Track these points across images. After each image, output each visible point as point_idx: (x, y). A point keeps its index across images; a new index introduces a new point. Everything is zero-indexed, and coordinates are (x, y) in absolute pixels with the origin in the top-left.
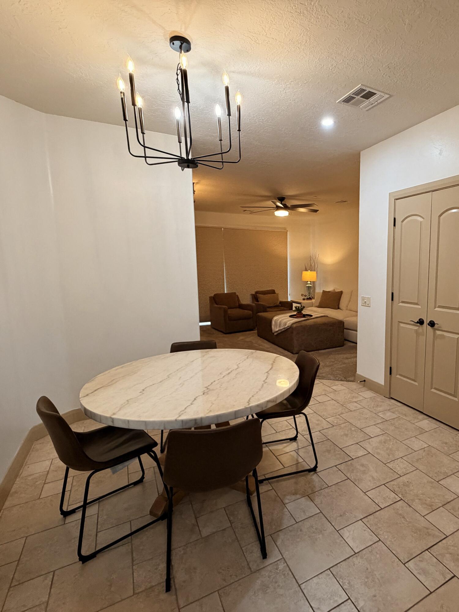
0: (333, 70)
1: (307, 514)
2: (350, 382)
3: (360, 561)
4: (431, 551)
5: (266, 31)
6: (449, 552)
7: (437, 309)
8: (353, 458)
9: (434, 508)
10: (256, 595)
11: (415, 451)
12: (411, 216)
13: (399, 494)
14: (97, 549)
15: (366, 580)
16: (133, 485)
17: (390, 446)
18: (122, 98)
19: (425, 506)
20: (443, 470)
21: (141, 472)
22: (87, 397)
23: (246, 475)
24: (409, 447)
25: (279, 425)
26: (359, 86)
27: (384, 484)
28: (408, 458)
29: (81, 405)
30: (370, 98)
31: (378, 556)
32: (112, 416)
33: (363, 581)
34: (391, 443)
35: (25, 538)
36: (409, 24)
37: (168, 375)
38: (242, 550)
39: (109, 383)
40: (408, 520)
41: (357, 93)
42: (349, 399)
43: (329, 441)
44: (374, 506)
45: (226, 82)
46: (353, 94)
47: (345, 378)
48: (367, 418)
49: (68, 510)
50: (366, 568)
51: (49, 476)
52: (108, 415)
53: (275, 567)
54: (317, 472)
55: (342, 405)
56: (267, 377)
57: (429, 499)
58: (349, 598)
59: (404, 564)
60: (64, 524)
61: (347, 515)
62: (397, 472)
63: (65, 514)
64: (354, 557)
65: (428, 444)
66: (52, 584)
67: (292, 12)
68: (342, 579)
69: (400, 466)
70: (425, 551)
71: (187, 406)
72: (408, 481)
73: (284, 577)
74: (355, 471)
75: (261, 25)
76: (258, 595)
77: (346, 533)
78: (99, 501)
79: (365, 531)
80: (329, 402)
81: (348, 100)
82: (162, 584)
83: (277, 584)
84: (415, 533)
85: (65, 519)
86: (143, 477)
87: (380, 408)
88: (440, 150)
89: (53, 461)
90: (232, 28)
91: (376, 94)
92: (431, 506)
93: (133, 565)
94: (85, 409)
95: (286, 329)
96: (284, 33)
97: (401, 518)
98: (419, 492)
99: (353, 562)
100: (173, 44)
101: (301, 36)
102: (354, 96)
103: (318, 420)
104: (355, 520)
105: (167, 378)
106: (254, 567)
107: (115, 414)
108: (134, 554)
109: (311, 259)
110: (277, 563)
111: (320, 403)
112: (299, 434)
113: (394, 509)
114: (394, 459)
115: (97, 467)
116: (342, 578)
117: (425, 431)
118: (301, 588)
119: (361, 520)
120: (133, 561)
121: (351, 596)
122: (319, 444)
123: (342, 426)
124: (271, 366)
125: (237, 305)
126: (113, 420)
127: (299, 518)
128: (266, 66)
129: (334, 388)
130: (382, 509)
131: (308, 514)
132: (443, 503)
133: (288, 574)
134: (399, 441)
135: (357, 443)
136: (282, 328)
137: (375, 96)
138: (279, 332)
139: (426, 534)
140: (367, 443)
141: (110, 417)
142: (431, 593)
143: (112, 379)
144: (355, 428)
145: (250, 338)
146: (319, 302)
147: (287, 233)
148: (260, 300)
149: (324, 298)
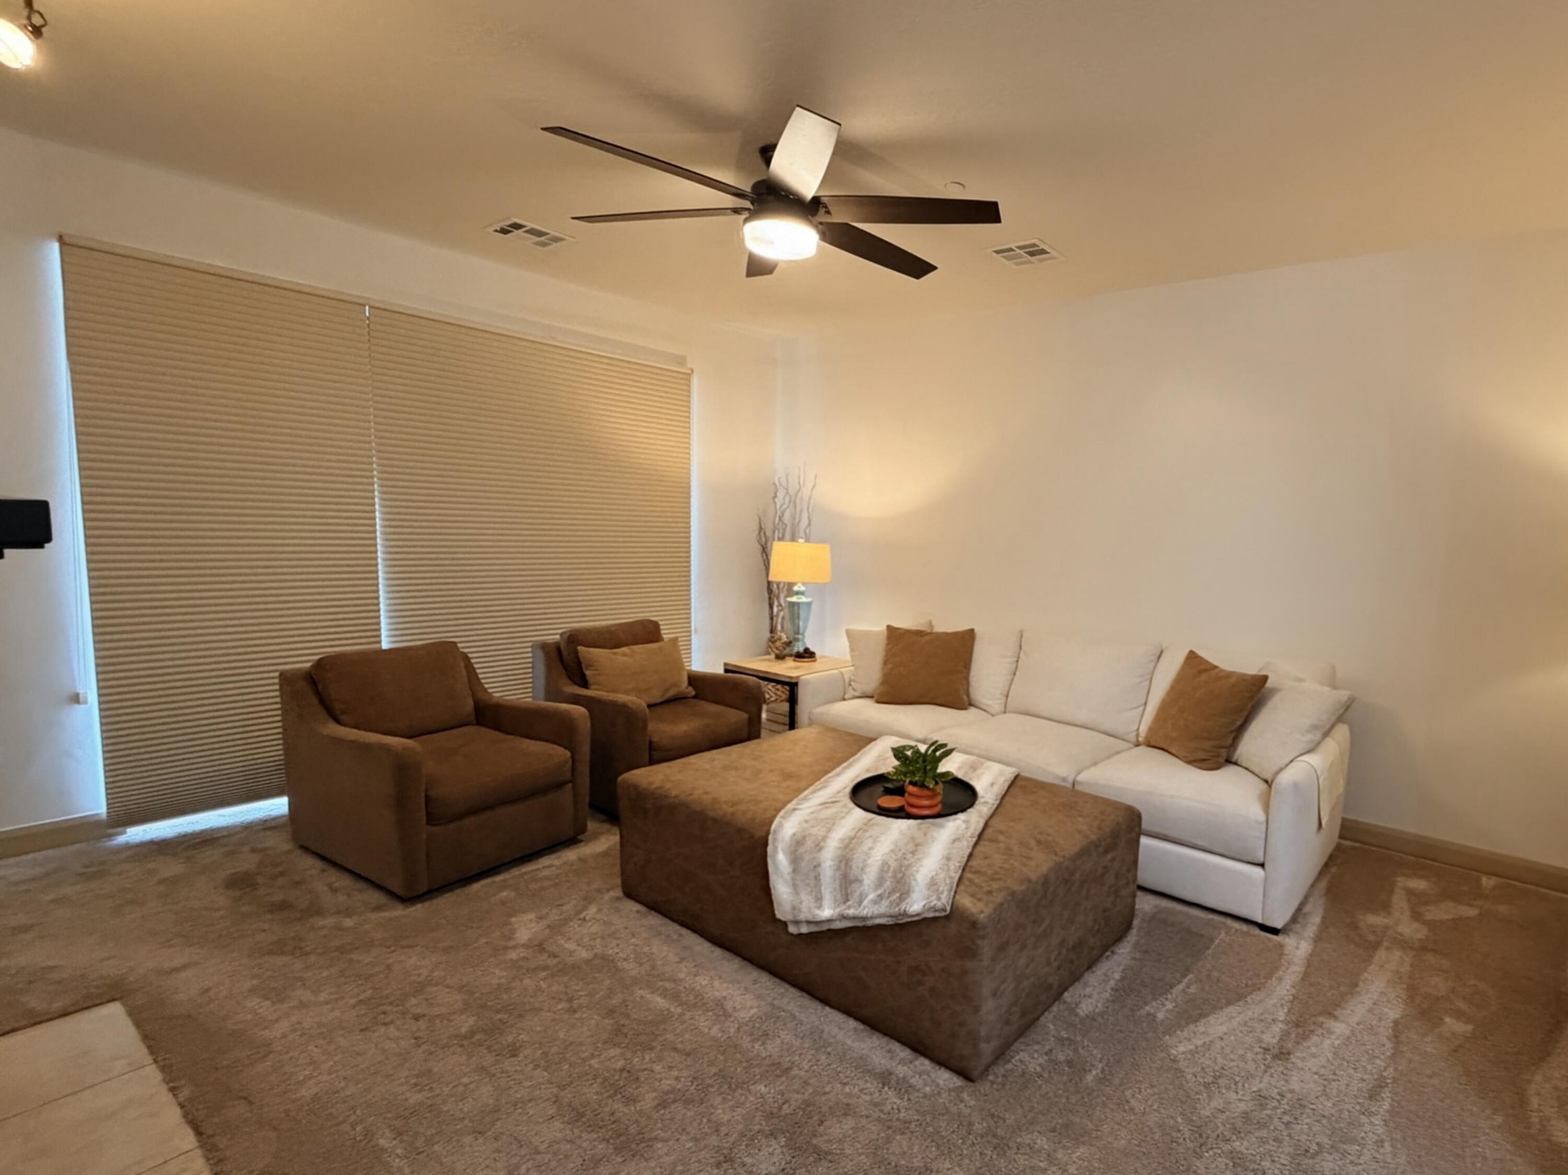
95: (907, 919)
125: (469, 704)
136: (867, 909)
138: (842, 925)
145: (584, 919)
146: (881, 675)
147: (689, 380)
148: (593, 676)
149: (903, 659)
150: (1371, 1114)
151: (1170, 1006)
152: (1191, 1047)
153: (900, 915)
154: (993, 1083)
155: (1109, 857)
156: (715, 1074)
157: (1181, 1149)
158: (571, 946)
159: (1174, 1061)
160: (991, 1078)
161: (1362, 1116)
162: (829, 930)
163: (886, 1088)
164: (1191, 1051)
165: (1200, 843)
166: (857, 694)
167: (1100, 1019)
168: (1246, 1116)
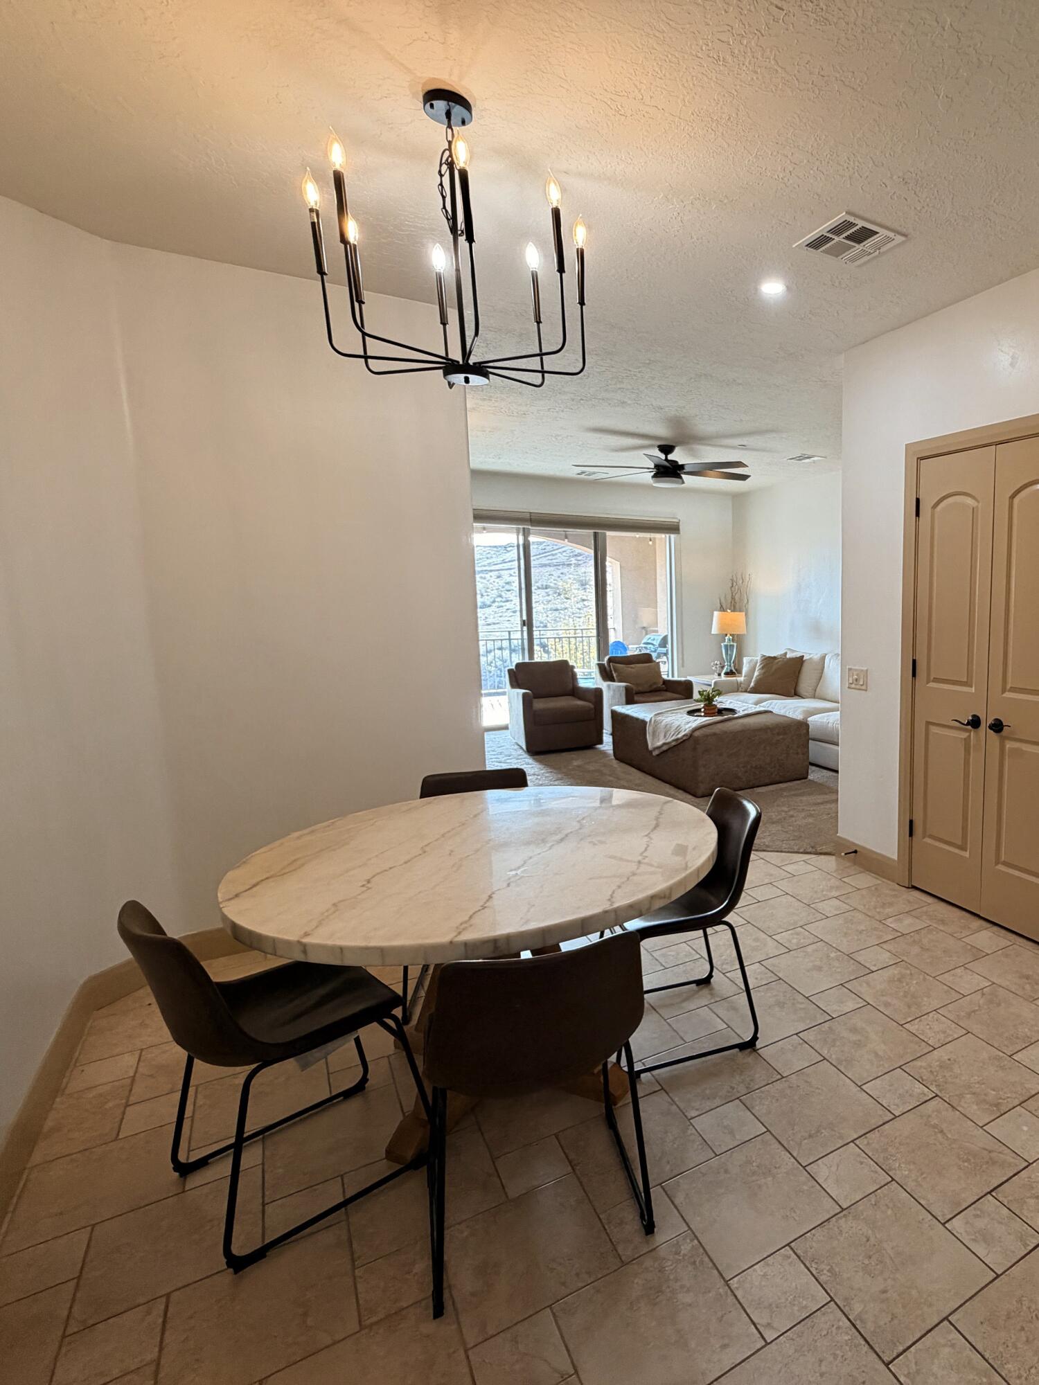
0: (786, 179)
1: (737, 1137)
2: (823, 857)
3: (854, 1225)
4: (997, 1195)
5: (642, 91)
6: (1034, 1194)
7: (1007, 695)
8: (834, 1017)
9: (1004, 1109)
10: (635, 1308)
11: (965, 996)
12: (952, 496)
13: (932, 1084)
14: (267, 1241)
15: (866, 1262)
16: (342, 1098)
17: (912, 988)
18: (313, 224)
19: (987, 1106)
20: (1022, 1032)
21: (361, 1069)
22: (237, 899)
23: (603, 1062)
24: (951, 988)
25: (670, 953)
26: (841, 217)
27: (900, 1067)
28: (949, 1011)
29: (225, 918)
30: (866, 242)
31: (889, 1212)
32: (302, 938)
33: (860, 1263)
34: (915, 982)
35: (89, 1228)
36: (947, 97)
37: (422, 848)
38: (600, 1219)
39: (284, 868)
40: (949, 1136)
41: (837, 230)
42: (823, 891)
43: (780, 984)
44: (881, 1112)
45: (555, 196)
46: (828, 232)
47: (812, 847)
48: (863, 930)
49: (190, 1161)
50: (866, 1237)
51: (136, 1089)
52: (292, 937)
53: (674, 1250)
54: (758, 1049)
55: (809, 905)
56: (648, 846)
57: (994, 1093)
58: (832, 1300)
59: (943, 1224)
60: (183, 1192)
61: (823, 1135)
62: (926, 1040)
63: (185, 1170)
64: (841, 1218)
65: (990, 981)
66: (164, 1322)
67: (699, 55)
68: (817, 1263)
69: (932, 1029)
70: (985, 1195)
71: (473, 911)
72: (949, 1057)
73: (694, 1269)
74: (838, 1043)
75: (631, 79)
76: (639, 1307)
77: (822, 1171)
78: (263, 1138)
79: (862, 1163)
80: (778, 899)
81: (817, 244)
82: (423, 1303)
83: (679, 1284)
84: (964, 1161)
85: (185, 1179)
86: (364, 1079)
87: (890, 910)
88: (1013, 357)
89: (143, 1053)
90: (566, 80)
91: (877, 233)
92: (997, 1105)
93: (354, 1268)
94: (235, 927)
95: (679, 741)
96: (682, 97)
97: (935, 1132)
98: (972, 1079)
99: (838, 1228)
100: (432, 106)
101: (719, 106)
102: (830, 236)
103: (756, 940)
104: (841, 1143)
105: (421, 852)
106: (626, 1252)
107: (309, 935)
108: (355, 1246)
109: (733, 584)
110: (678, 1242)
111: (759, 902)
112: (715, 970)
113: (922, 1116)
114: (920, 1014)
115: (267, 1055)
116: (816, 1261)
117: (985, 954)
118: (730, 1288)
119: (852, 1141)
120: (353, 1260)
121: (835, 1295)
122: (759, 991)
123: (810, 949)
124: (655, 822)
125: (570, 688)
126: (304, 948)
127: (720, 1146)
128: (641, 163)
129: (790, 868)
130: (896, 1117)
131: (740, 1137)
132: (1022, 1099)
133: (702, 1262)
134: (931, 976)
135: (842, 984)
136: (669, 740)
137: (875, 237)
138: (665, 748)
139: (987, 1163)
140: (865, 985)
141: (299, 942)
142: (998, 1276)
143: (293, 858)
144: (835, 953)
146: (753, 680)
147: (678, 526)
148: (617, 676)
149: (763, 671)
153: (677, 739)
162: (663, 751)
166: (742, 689)
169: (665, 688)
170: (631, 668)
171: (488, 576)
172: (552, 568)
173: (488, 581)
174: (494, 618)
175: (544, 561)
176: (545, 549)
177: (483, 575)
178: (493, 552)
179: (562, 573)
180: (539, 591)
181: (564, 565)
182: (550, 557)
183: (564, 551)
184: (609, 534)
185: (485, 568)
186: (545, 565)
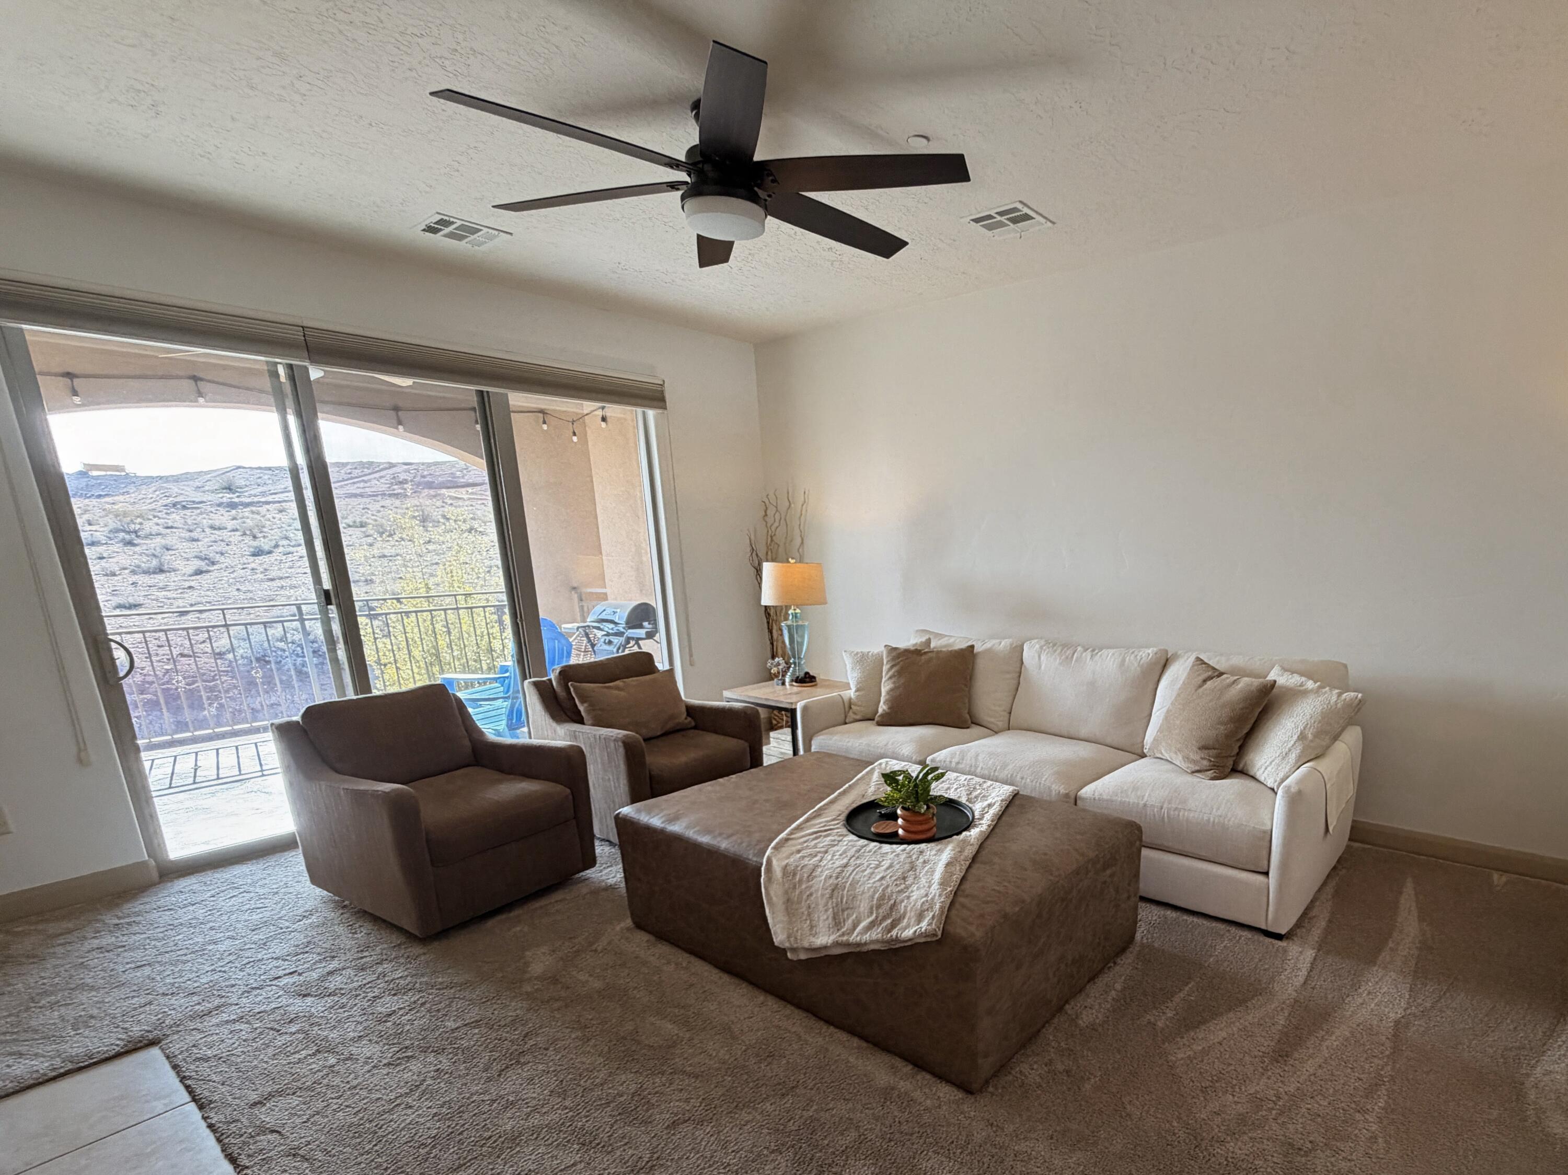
109: (767, 510)
125: (466, 748)
145: (596, 951)
146: (882, 700)
147: (662, 392)
148: (588, 712)
149: (902, 681)
150: (1367, 1111)
151: (1170, 1014)
152: (1191, 1053)
153: (892, 940)
154: (992, 1094)
155: (1108, 872)
156: (723, 1095)
157: (1175, 1151)
158: (583, 977)
159: (1171, 1067)
160: (991, 1089)
161: (1357, 1114)
162: (826, 956)
163: (888, 1103)
164: (1189, 1057)
165: (1203, 853)
166: (858, 717)
167: (1100, 1029)
168: (1242, 1119)
169: (693, 724)
170: (617, 688)
171: (263, 510)
172: (367, 500)
173: (263, 516)
174: (279, 569)
175: (353, 490)
176: (350, 473)
177: (254, 509)
178: (266, 477)
179: (383, 507)
180: (351, 531)
181: (385, 494)
182: (362, 485)
183: (381, 477)
184: (517, 399)
185: (256, 499)
186: (355, 496)
